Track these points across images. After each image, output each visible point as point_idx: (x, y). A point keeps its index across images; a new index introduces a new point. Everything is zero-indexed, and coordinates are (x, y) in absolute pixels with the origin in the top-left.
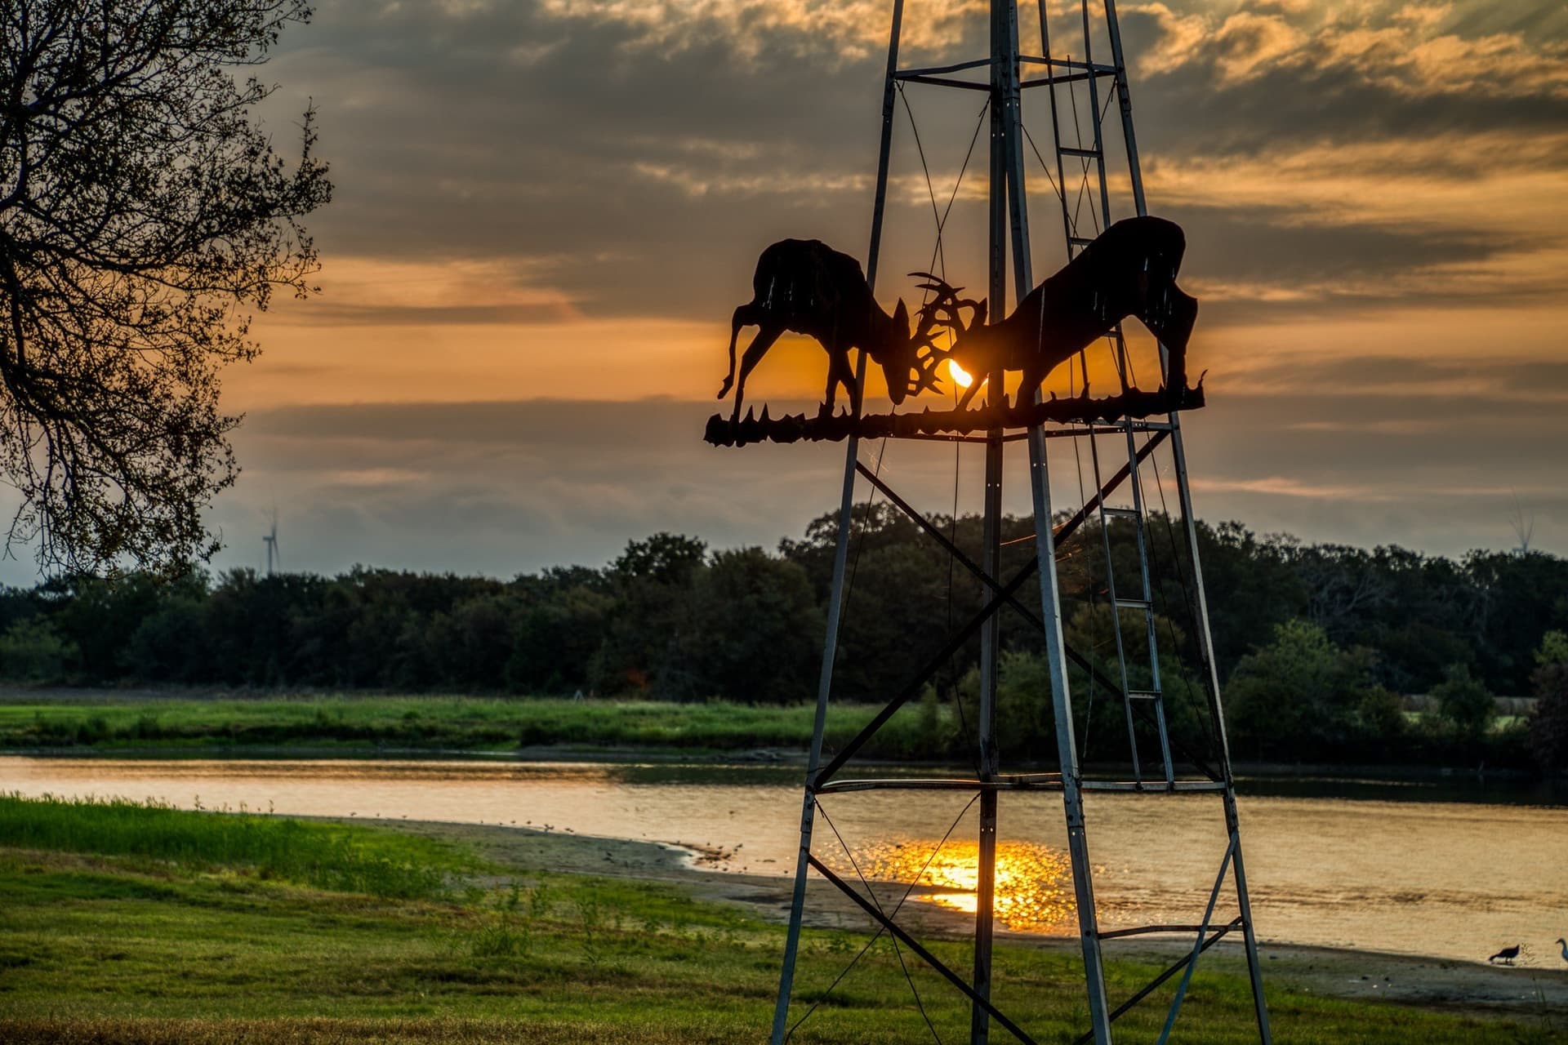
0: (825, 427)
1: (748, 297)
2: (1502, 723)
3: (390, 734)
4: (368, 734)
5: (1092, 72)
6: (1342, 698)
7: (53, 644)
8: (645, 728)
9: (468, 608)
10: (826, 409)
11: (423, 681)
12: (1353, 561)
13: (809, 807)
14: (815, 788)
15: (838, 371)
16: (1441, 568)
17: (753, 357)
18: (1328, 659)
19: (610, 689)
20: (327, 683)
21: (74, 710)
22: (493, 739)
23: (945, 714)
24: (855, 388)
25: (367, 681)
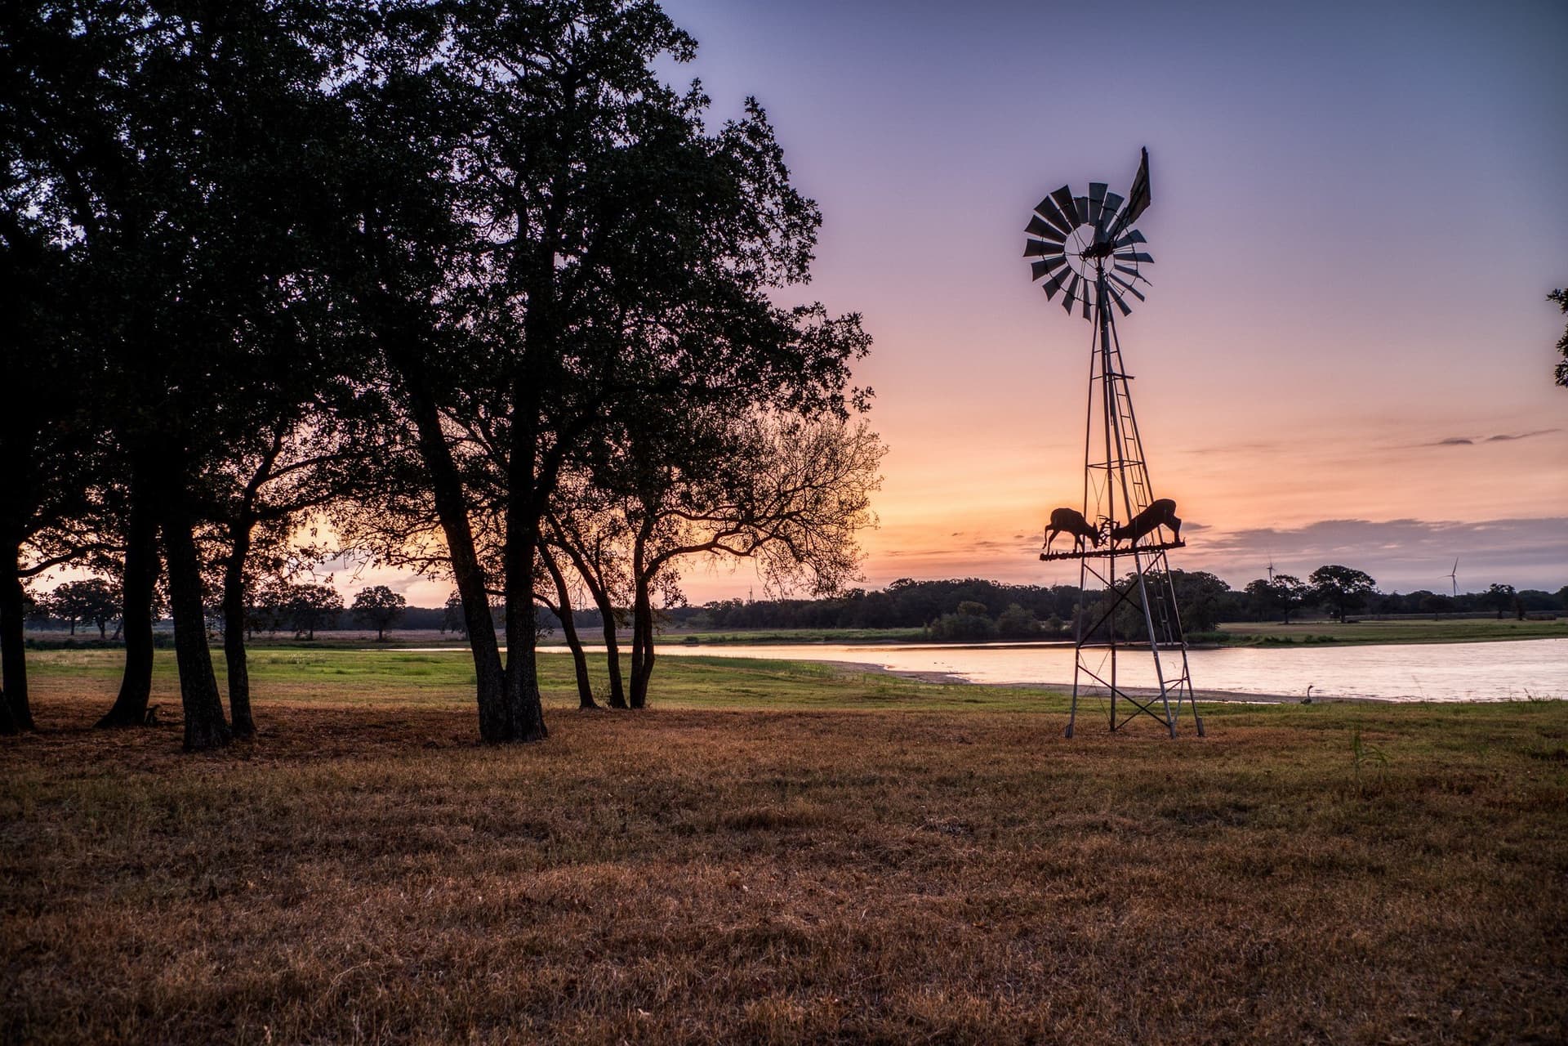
0: (1075, 555)
1: (1049, 523)
2: (1065, 627)
3: (792, 639)
4: (787, 639)
5: (1139, 463)
6: (1026, 622)
7: (707, 619)
8: (855, 635)
9: (806, 607)
10: (1075, 551)
11: (796, 626)
12: (1024, 589)
13: (1078, 653)
14: (1078, 648)
15: (1078, 541)
16: (1045, 589)
17: (1051, 539)
18: (1023, 613)
19: (843, 626)
20: (773, 627)
21: (718, 635)
22: (817, 639)
23: (929, 630)
24: (1083, 545)
25: (782, 626)
